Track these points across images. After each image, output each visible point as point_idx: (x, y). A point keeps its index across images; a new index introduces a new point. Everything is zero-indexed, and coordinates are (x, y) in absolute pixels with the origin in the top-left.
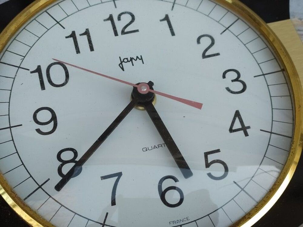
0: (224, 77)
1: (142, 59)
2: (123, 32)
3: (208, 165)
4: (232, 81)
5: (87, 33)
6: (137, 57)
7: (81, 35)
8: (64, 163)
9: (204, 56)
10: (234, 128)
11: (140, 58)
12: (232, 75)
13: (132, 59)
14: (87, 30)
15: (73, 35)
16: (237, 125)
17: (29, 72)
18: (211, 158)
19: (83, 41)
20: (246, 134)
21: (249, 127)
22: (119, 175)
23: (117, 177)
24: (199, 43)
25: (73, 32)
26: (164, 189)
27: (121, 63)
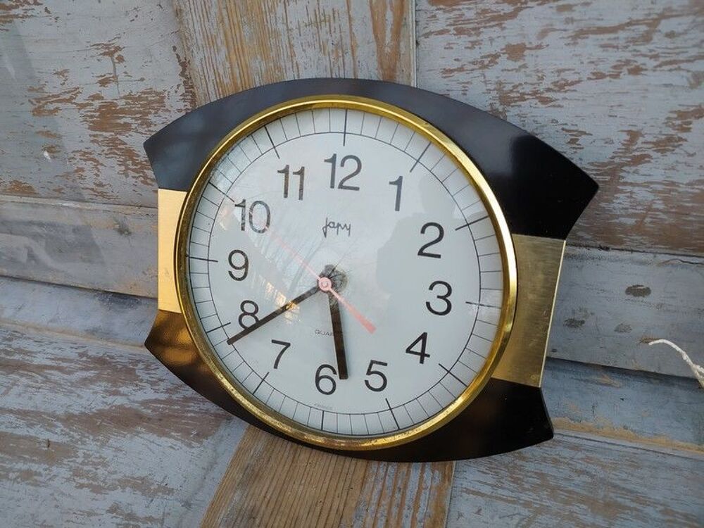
0: (431, 288)
1: (349, 229)
2: (341, 186)
3: (369, 373)
4: (439, 297)
5: (301, 173)
6: (345, 225)
7: (294, 173)
8: (246, 313)
9: (421, 253)
10: (412, 350)
11: (348, 227)
12: (442, 290)
14: (303, 169)
15: (286, 171)
16: (418, 348)
17: (234, 204)
18: (375, 368)
19: (294, 181)
20: (422, 361)
21: (428, 356)
22: (288, 345)
24: (423, 231)
25: (288, 167)
26: (320, 375)
27: (326, 227)
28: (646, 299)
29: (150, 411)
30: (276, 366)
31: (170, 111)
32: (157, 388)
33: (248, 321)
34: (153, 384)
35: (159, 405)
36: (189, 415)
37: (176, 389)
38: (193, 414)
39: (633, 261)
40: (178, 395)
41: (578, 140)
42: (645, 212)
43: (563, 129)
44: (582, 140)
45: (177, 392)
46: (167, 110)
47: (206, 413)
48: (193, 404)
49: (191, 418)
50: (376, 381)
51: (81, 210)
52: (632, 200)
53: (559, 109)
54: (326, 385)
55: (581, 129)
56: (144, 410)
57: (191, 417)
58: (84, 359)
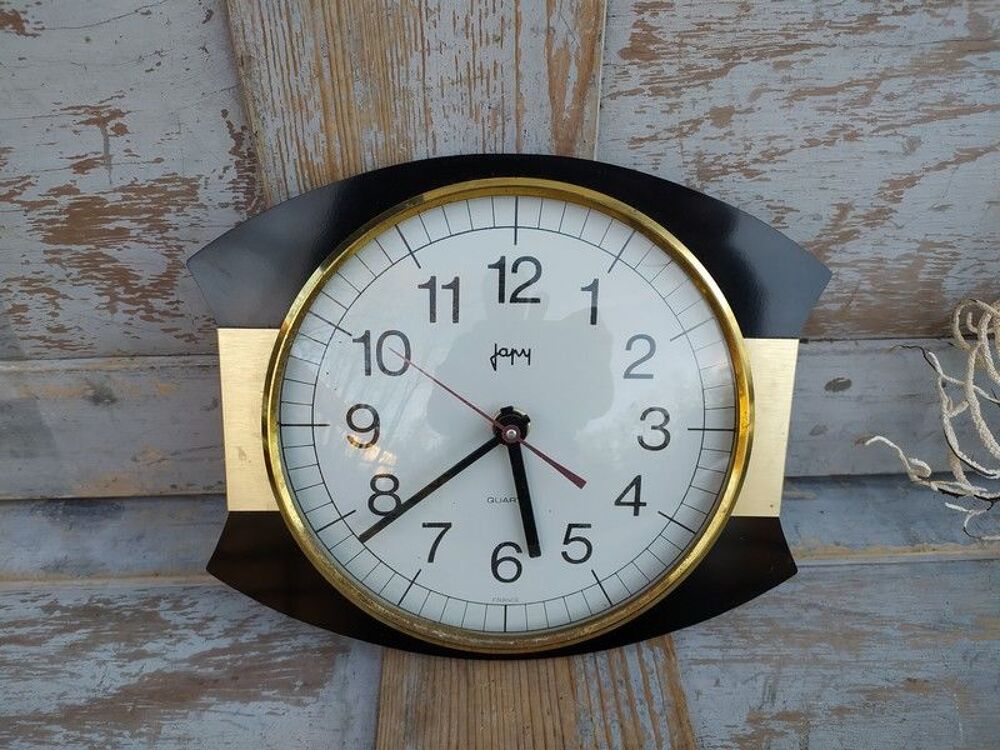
0: (643, 417)
1: (529, 356)
2: (514, 299)
3: (567, 541)
4: (653, 428)
5: (454, 286)
6: (523, 351)
7: (444, 287)
8: (379, 493)
9: (627, 375)
10: (622, 500)
11: (527, 353)
12: (657, 418)
13: (514, 351)
14: (457, 280)
15: (431, 285)
16: (630, 497)
17: (351, 339)
18: (575, 533)
19: (444, 298)
20: (636, 513)
21: (645, 504)
22: (447, 526)
23: (443, 529)
24: (629, 347)
25: (433, 279)
26: (499, 558)
27: (495, 356)
28: (846, 393)
29: (211, 670)
30: (431, 559)
31: (206, 207)
32: (206, 632)
33: (386, 504)
34: (198, 628)
35: (222, 657)
36: (279, 660)
37: (240, 627)
38: (284, 658)
39: (835, 352)
40: (246, 636)
41: (783, 218)
42: (850, 295)
43: (768, 206)
44: (788, 217)
45: (245, 631)
46: (201, 206)
47: (305, 651)
48: (279, 643)
49: (285, 664)
50: (577, 550)
51: (19, 374)
52: (838, 283)
53: (766, 183)
54: (507, 570)
55: (787, 206)
56: (199, 671)
57: (283, 661)
58: (57, 613)
